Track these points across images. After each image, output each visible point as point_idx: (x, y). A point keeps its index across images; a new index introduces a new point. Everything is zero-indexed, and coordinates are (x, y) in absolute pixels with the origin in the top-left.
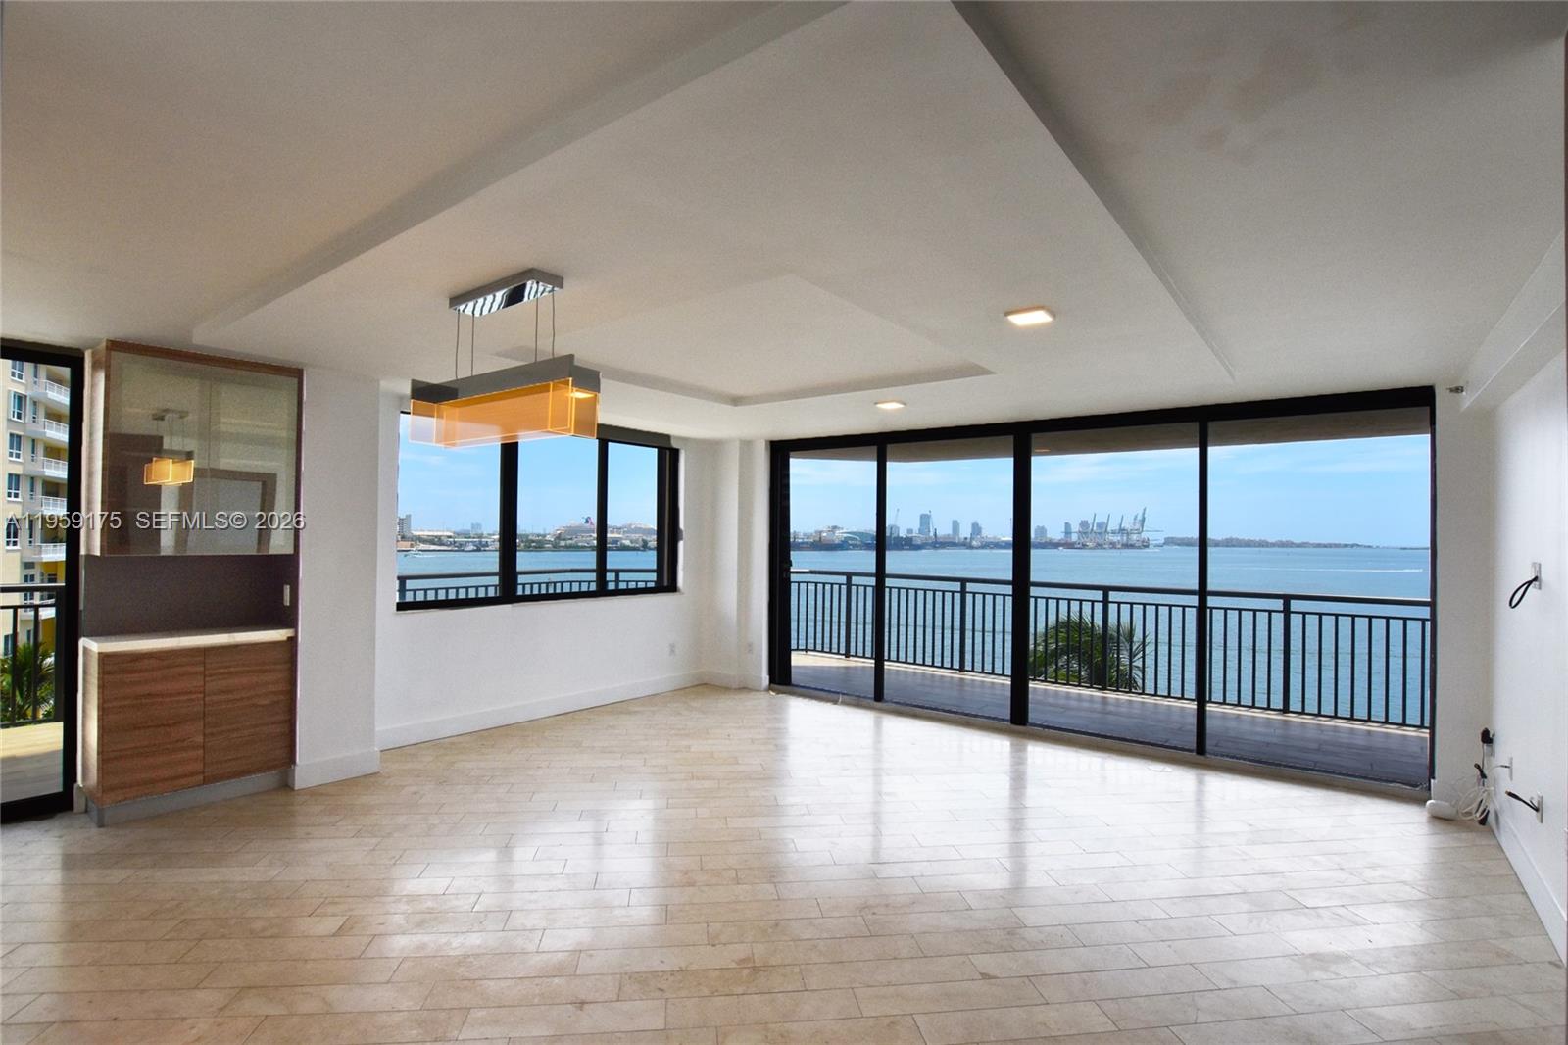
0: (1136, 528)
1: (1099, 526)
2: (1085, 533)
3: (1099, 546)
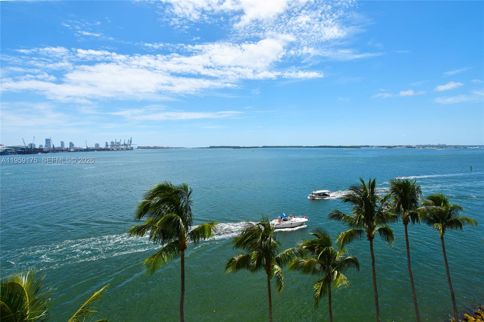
0: (129, 144)
1: (117, 143)
2: (113, 146)
3: (118, 150)
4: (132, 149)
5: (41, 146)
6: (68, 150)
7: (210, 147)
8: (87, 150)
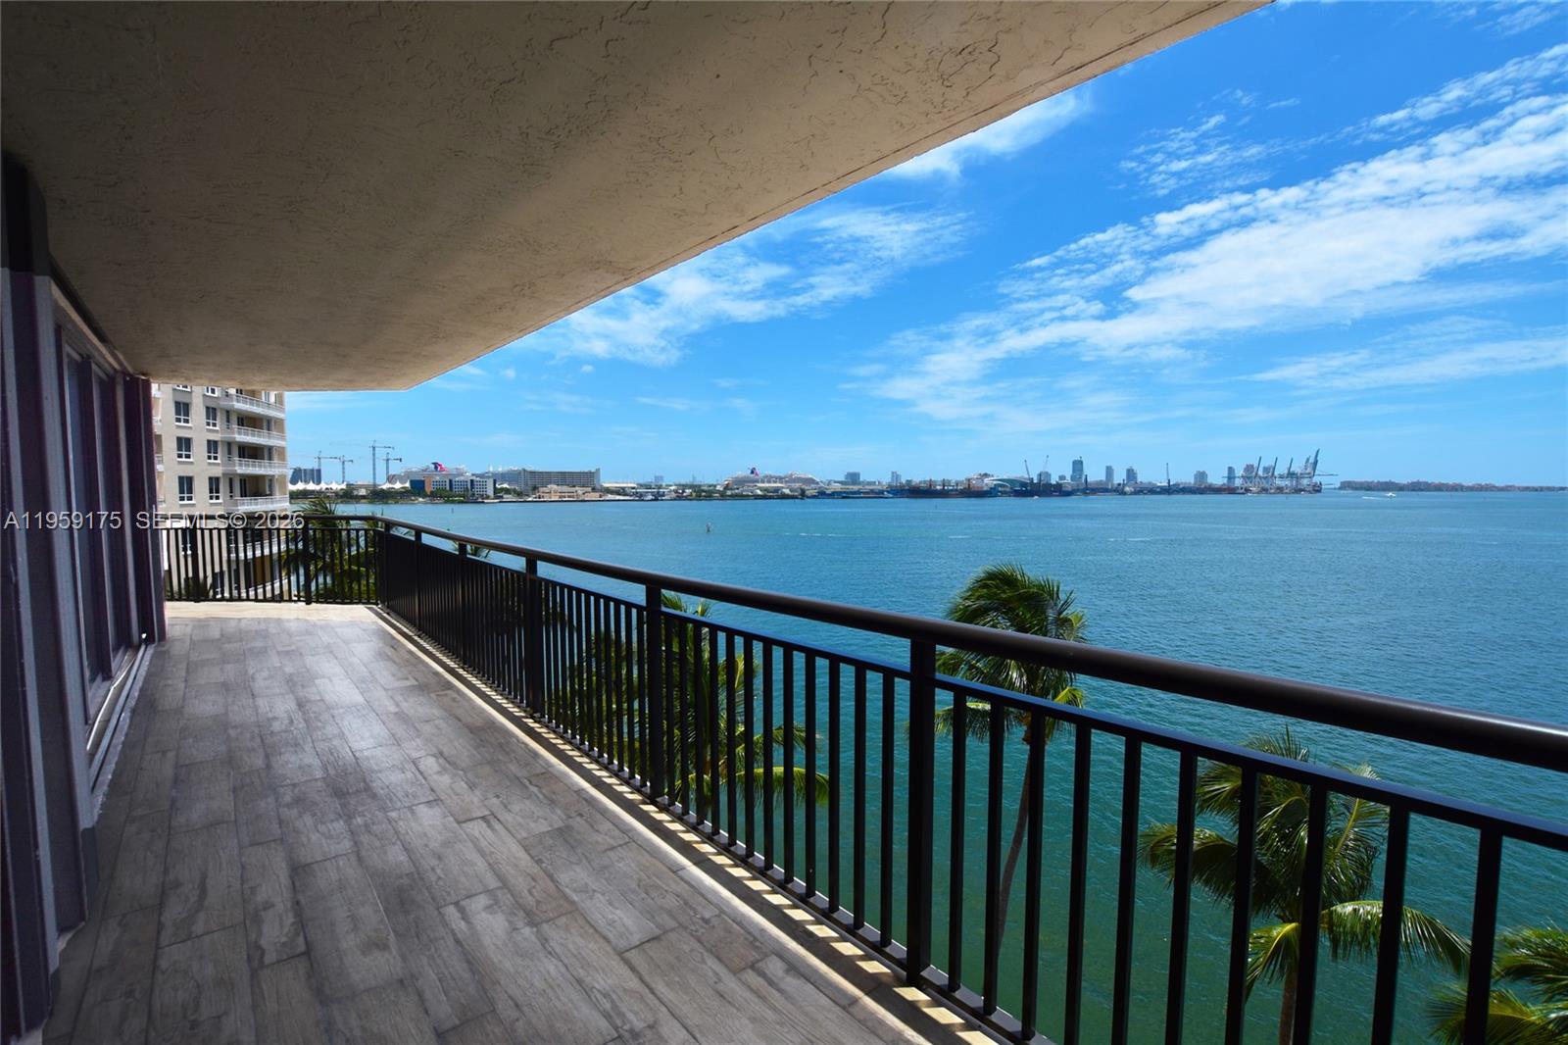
0: (1308, 471)
1: (1266, 469)
2: (1249, 478)
3: (1264, 490)
4: (1317, 489)
5: (1062, 478)
6: (1119, 491)
8: (1169, 490)
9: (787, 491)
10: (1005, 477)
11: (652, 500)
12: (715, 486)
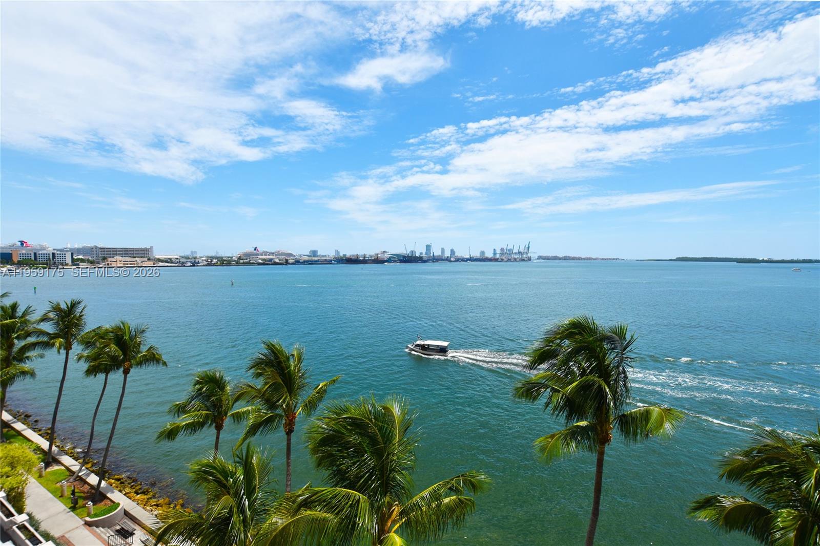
0: (526, 251)
1: (509, 250)
2: (503, 254)
3: (509, 260)
4: (529, 259)
5: (421, 253)
6: (448, 260)
7: (677, 258)
8: (471, 259)
9: (277, 261)
10: (394, 253)
11: (191, 266)
12: (232, 258)
